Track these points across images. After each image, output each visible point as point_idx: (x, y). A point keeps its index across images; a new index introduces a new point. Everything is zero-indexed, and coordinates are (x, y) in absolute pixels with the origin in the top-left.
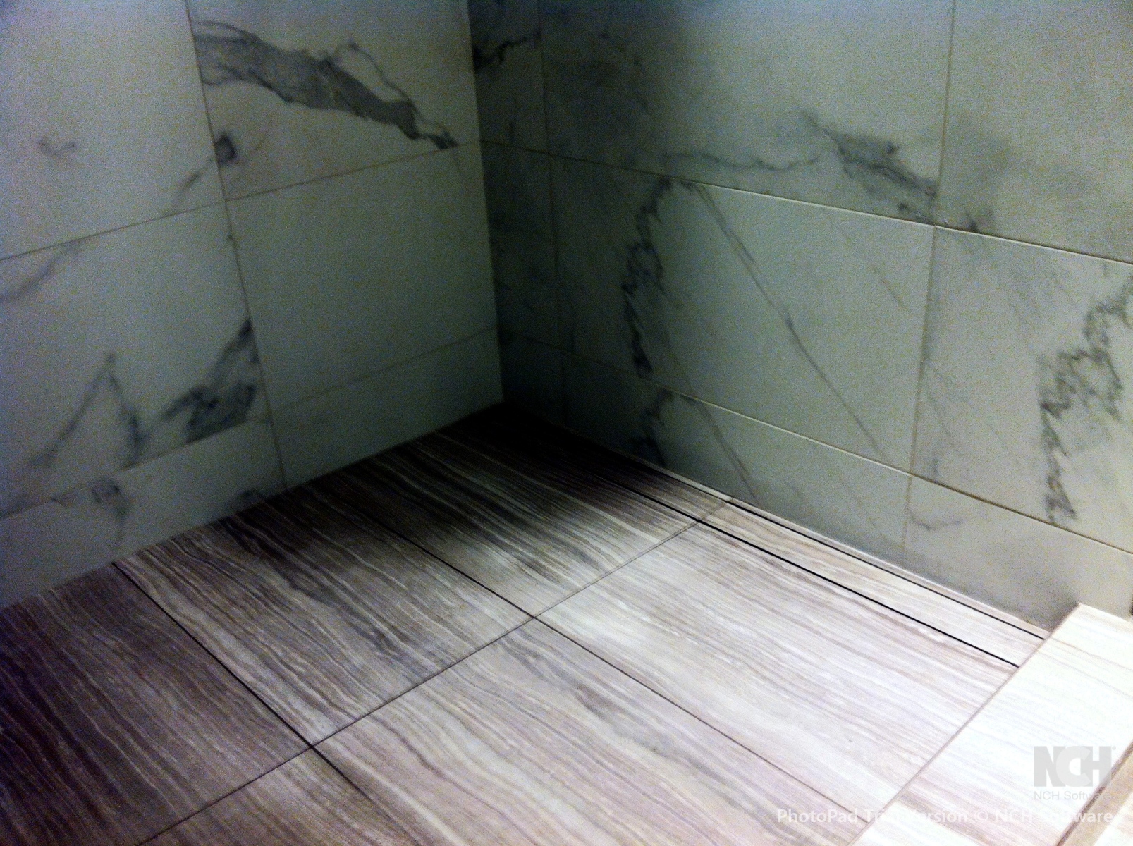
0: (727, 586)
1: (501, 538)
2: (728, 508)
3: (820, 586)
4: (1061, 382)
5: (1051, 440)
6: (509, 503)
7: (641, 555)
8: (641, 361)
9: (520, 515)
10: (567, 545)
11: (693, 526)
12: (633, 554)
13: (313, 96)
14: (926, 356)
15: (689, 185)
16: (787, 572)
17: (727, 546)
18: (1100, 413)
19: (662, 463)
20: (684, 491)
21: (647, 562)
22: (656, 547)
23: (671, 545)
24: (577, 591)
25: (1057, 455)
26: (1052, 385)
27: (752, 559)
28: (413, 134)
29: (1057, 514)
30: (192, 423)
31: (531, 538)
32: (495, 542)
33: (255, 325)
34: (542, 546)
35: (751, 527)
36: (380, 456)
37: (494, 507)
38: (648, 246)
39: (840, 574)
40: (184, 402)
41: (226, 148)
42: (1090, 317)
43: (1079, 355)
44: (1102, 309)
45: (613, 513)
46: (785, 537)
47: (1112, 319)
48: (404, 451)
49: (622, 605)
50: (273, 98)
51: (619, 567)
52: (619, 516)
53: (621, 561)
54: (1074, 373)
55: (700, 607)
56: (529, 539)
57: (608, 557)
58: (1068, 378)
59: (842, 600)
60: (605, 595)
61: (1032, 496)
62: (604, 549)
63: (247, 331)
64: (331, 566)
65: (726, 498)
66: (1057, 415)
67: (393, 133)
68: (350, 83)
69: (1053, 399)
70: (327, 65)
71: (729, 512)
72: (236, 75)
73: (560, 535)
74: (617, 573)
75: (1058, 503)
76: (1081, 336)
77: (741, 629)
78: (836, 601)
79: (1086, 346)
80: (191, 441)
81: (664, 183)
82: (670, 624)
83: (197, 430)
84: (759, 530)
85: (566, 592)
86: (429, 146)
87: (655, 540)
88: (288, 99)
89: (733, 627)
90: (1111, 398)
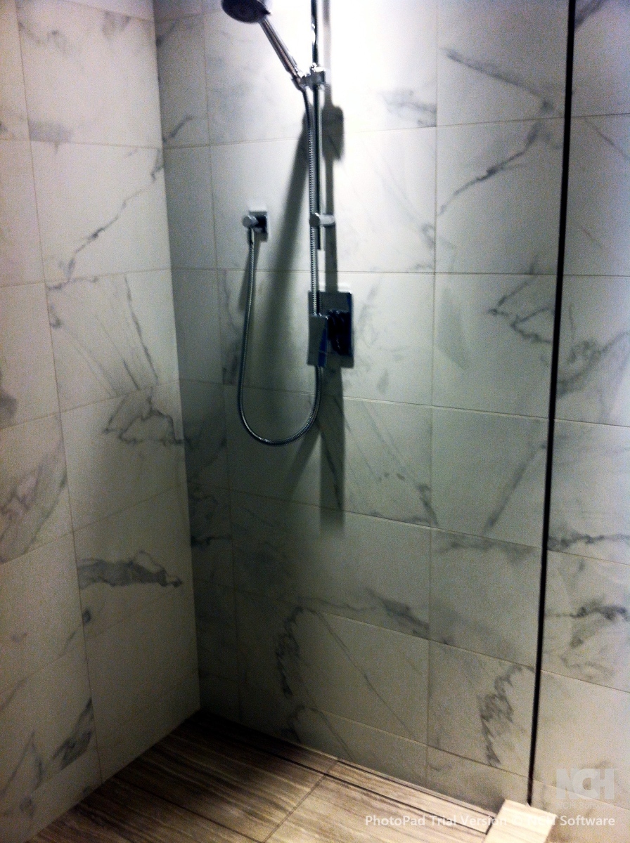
0: (349, 811)
1: (231, 800)
2: (339, 766)
3: (392, 805)
4: (487, 707)
5: (486, 731)
6: (226, 777)
7: (303, 799)
8: (286, 690)
9: (235, 784)
10: (264, 798)
11: (324, 778)
12: (299, 800)
13: (124, 580)
14: (430, 695)
15: (313, 611)
16: (375, 799)
17: (344, 788)
18: (505, 720)
19: (299, 741)
20: (314, 757)
21: (308, 803)
22: (309, 794)
23: (317, 791)
24: (278, 826)
25: (490, 737)
26: (484, 708)
27: (356, 794)
28: (164, 584)
29: (492, 762)
30: (65, 758)
31: (245, 797)
32: (229, 803)
33: (93, 700)
34: (253, 801)
35: (353, 776)
36: (145, 754)
37: (219, 780)
38: (291, 636)
39: (399, 796)
40: (61, 748)
41: (87, 616)
42: (496, 682)
43: (494, 696)
44: (501, 679)
45: (283, 777)
46: (369, 779)
47: (506, 683)
48: (156, 749)
49: (302, 830)
50: (108, 586)
51: (295, 808)
52: (286, 778)
53: (295, 805)
54: (493, 704)
55: (340, 825)
56: (245, 798)
57: (287, 803)
58: (491, 706)
59: (403, 810)
60: (293, 826)
61: (481, 754)
62: (285, 799)
63: (89, 704)
64: (148, 829)
65: (335, 758)
66: (488, 721)
67: (156, 587)
68: (139, 569)
69: (485, 714)
70: (131, 564)
71: (339, 767)
72: (94, 581)
73: (260, 794)
74: (295, 812)
75: (492, 758)
76: (494, 689)
77: (362, 834)
78: (401, 812)
79: (496, 693)
80: (63, 768)
81: (299, 609)
82: (328, 837)
83: (67, 761)
84: (356, 776)
85: (273, 827)
86: (172, 587)
87: (308, 790)
88: (113, 585)
89: (357, 833)
90: (508, 713)
